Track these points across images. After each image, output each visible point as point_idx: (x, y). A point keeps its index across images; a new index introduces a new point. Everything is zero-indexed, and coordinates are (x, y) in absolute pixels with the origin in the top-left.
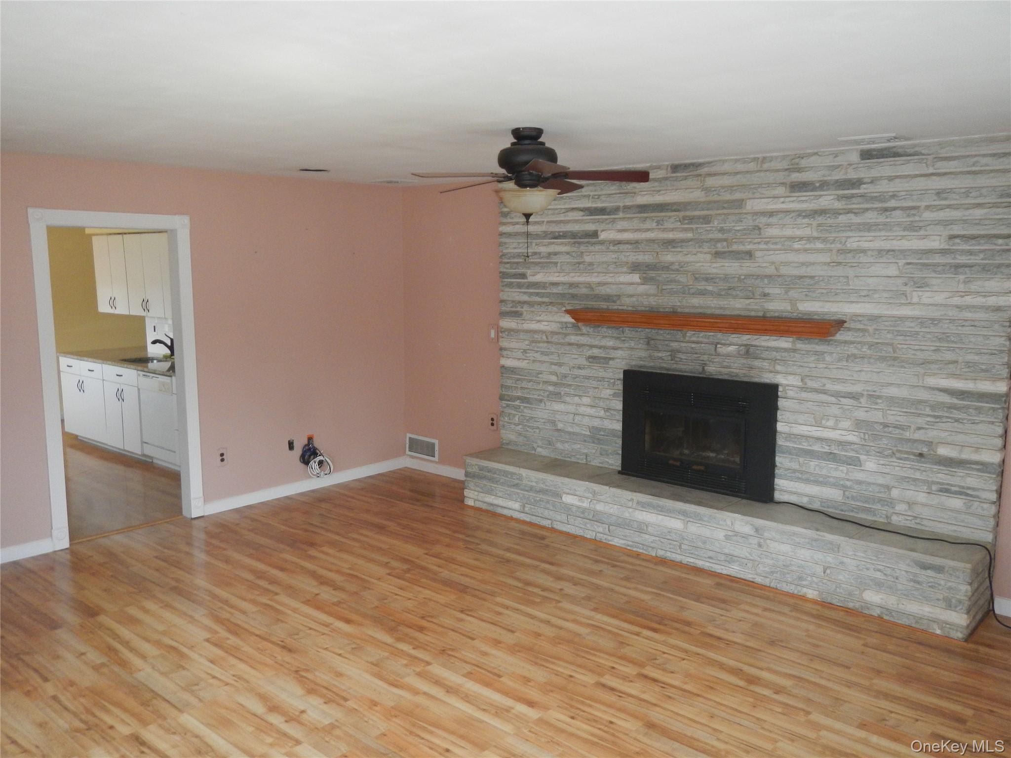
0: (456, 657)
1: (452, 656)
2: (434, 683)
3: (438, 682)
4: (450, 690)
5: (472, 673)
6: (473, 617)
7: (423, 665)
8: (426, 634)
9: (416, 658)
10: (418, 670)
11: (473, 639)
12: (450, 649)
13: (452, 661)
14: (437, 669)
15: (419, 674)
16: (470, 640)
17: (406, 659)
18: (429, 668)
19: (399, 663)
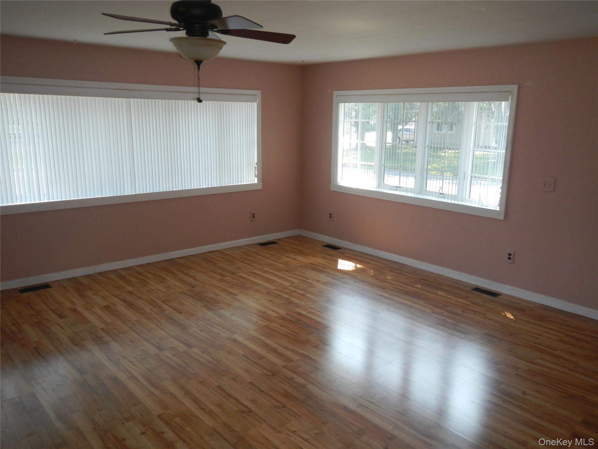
0: (266, 369)
1: (268, 370)
2: (283, 355)
3: (281, 356)
4: (274, 351)
5: (260, 358)
6: (242, 404)
7: (288, 366)
8: (284, 389)
9: (292, 371)
10: (291, 363)
11: (251, 383)
12: (268, 376)
13: (269, 367)
14: (280, 363)
15: (291, 360)
16: (254, 382)
17: (299, 371)
18: (284, 364)
19: (303, 369)
